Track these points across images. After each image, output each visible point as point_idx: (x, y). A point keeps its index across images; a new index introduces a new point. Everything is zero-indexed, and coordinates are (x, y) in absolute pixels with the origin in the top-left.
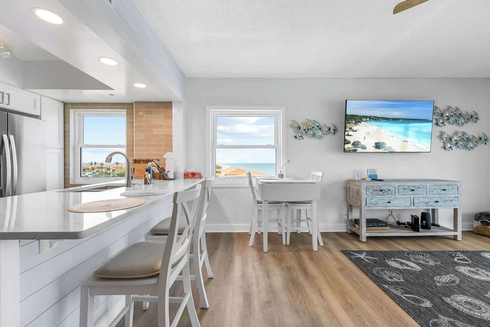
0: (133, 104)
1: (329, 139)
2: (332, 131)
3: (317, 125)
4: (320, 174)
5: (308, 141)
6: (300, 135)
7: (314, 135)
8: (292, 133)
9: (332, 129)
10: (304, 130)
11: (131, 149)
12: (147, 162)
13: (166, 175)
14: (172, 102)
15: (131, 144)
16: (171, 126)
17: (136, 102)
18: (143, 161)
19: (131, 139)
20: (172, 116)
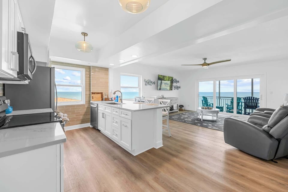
0: (90, 67)
1: (153, 86)
2: (154, 83)
3: (151, 81)
4: (156, 97)
5: (148, 86)
6: (146, 84)
7: (150, 84)
8: (144, 83)
10: (148, 83)
11: (88, 87)
12: (98, 93)
13: (112, 99)
14: (108, 68)
15: (88, 85)
16: (108, 78)
17: (92, 66)
18: (96, 93)
19: (88, 83)
20: (108, 74)
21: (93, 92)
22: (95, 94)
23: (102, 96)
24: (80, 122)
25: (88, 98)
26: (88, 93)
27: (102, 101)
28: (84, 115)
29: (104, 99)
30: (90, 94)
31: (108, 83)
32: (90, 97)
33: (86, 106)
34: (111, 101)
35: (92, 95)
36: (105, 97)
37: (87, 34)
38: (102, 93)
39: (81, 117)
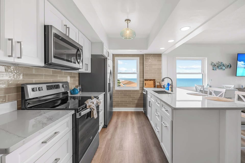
0: (144, 55)
1: (227, 70)
2: (229, 67)
3: (223, 64)
5: (218, 71)
6: (215, 68)
7: (221, 68)
8: (211, 67)
9: (229, 66)
10: (217, 66)
11: (142, 74)
12: (151, 80)
13: (164, 86)
14: (161, 54)
15: (142, 72)
16: (161, 65)
17: (145, 54)
18: (149, 80)
19: (142, 70)
20: (161, 60)
21: (146, 79)
22: (147, 81)
23: (155, 83)
24: (135, 105)
25: (141, 85)
26: (142, 80)
27: (155, 88)
28: (139, 100)
29: (156, 86)
30: (144, 81)
31: (161, 69)
32: (143, 83)
33: (140, 92)
34: (163, 88)
35: (145, 82)
36: (157, 84)
37: (130, 21)
38: (154, 80)
39: (136, 101)
